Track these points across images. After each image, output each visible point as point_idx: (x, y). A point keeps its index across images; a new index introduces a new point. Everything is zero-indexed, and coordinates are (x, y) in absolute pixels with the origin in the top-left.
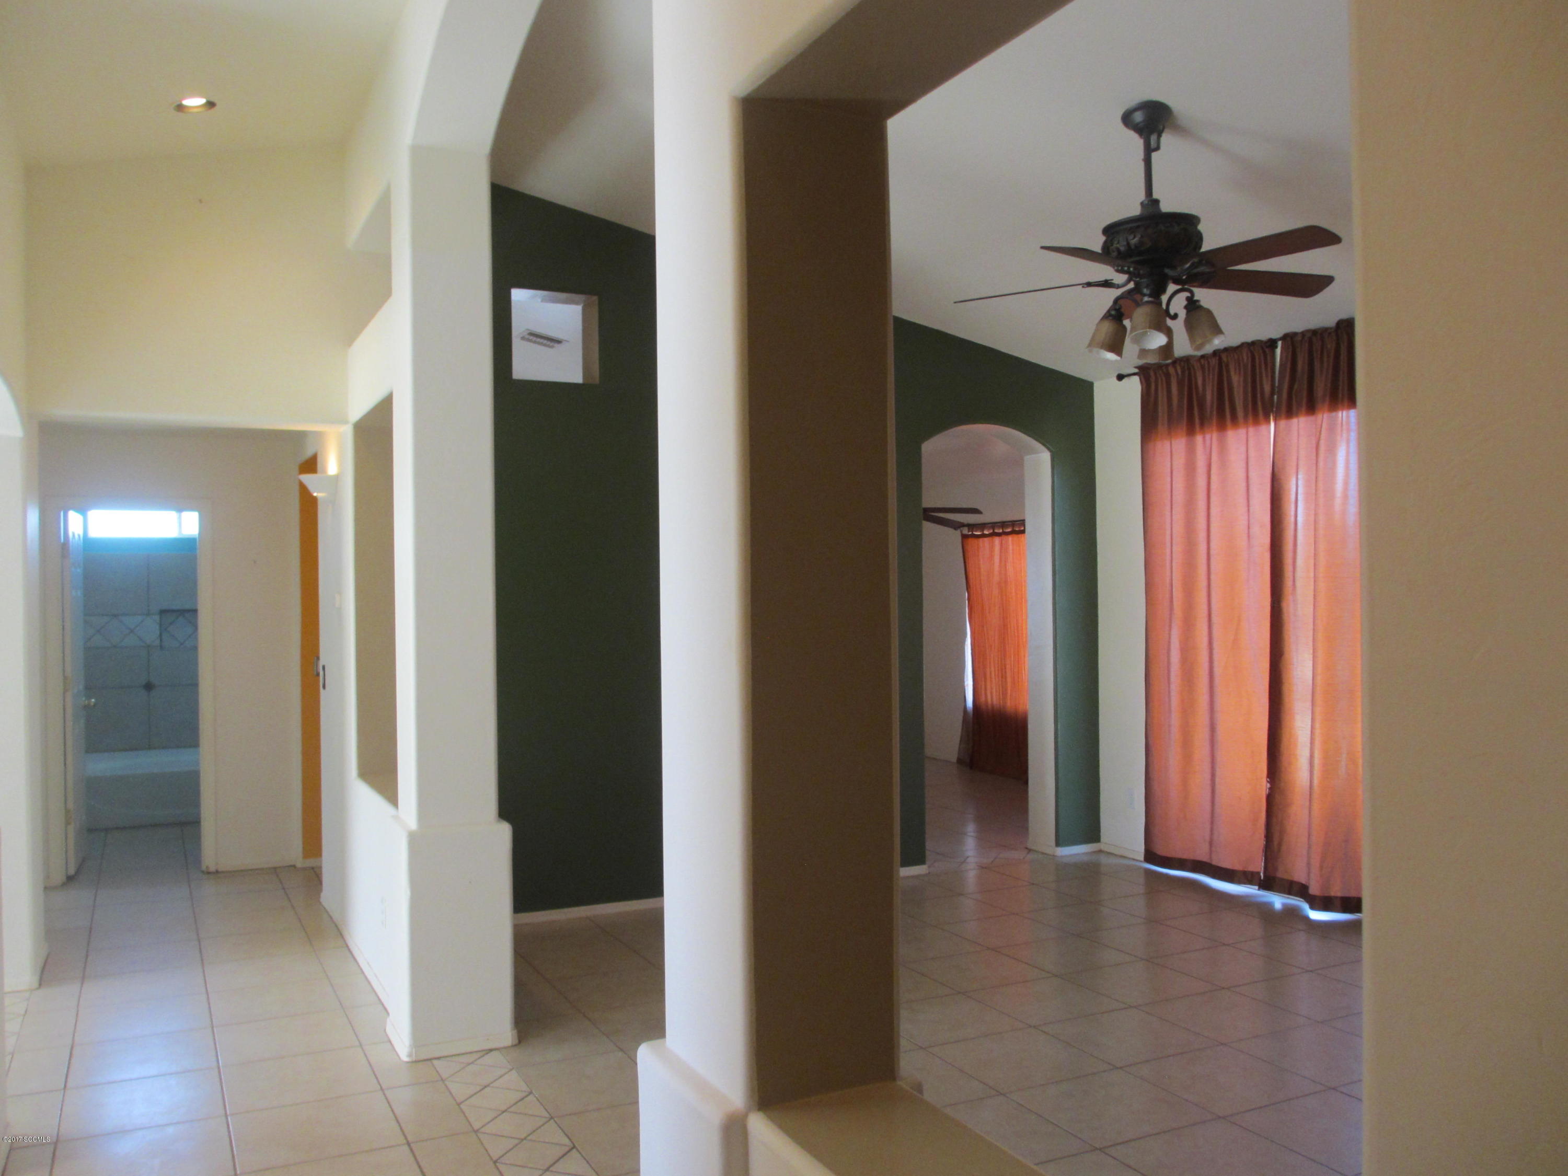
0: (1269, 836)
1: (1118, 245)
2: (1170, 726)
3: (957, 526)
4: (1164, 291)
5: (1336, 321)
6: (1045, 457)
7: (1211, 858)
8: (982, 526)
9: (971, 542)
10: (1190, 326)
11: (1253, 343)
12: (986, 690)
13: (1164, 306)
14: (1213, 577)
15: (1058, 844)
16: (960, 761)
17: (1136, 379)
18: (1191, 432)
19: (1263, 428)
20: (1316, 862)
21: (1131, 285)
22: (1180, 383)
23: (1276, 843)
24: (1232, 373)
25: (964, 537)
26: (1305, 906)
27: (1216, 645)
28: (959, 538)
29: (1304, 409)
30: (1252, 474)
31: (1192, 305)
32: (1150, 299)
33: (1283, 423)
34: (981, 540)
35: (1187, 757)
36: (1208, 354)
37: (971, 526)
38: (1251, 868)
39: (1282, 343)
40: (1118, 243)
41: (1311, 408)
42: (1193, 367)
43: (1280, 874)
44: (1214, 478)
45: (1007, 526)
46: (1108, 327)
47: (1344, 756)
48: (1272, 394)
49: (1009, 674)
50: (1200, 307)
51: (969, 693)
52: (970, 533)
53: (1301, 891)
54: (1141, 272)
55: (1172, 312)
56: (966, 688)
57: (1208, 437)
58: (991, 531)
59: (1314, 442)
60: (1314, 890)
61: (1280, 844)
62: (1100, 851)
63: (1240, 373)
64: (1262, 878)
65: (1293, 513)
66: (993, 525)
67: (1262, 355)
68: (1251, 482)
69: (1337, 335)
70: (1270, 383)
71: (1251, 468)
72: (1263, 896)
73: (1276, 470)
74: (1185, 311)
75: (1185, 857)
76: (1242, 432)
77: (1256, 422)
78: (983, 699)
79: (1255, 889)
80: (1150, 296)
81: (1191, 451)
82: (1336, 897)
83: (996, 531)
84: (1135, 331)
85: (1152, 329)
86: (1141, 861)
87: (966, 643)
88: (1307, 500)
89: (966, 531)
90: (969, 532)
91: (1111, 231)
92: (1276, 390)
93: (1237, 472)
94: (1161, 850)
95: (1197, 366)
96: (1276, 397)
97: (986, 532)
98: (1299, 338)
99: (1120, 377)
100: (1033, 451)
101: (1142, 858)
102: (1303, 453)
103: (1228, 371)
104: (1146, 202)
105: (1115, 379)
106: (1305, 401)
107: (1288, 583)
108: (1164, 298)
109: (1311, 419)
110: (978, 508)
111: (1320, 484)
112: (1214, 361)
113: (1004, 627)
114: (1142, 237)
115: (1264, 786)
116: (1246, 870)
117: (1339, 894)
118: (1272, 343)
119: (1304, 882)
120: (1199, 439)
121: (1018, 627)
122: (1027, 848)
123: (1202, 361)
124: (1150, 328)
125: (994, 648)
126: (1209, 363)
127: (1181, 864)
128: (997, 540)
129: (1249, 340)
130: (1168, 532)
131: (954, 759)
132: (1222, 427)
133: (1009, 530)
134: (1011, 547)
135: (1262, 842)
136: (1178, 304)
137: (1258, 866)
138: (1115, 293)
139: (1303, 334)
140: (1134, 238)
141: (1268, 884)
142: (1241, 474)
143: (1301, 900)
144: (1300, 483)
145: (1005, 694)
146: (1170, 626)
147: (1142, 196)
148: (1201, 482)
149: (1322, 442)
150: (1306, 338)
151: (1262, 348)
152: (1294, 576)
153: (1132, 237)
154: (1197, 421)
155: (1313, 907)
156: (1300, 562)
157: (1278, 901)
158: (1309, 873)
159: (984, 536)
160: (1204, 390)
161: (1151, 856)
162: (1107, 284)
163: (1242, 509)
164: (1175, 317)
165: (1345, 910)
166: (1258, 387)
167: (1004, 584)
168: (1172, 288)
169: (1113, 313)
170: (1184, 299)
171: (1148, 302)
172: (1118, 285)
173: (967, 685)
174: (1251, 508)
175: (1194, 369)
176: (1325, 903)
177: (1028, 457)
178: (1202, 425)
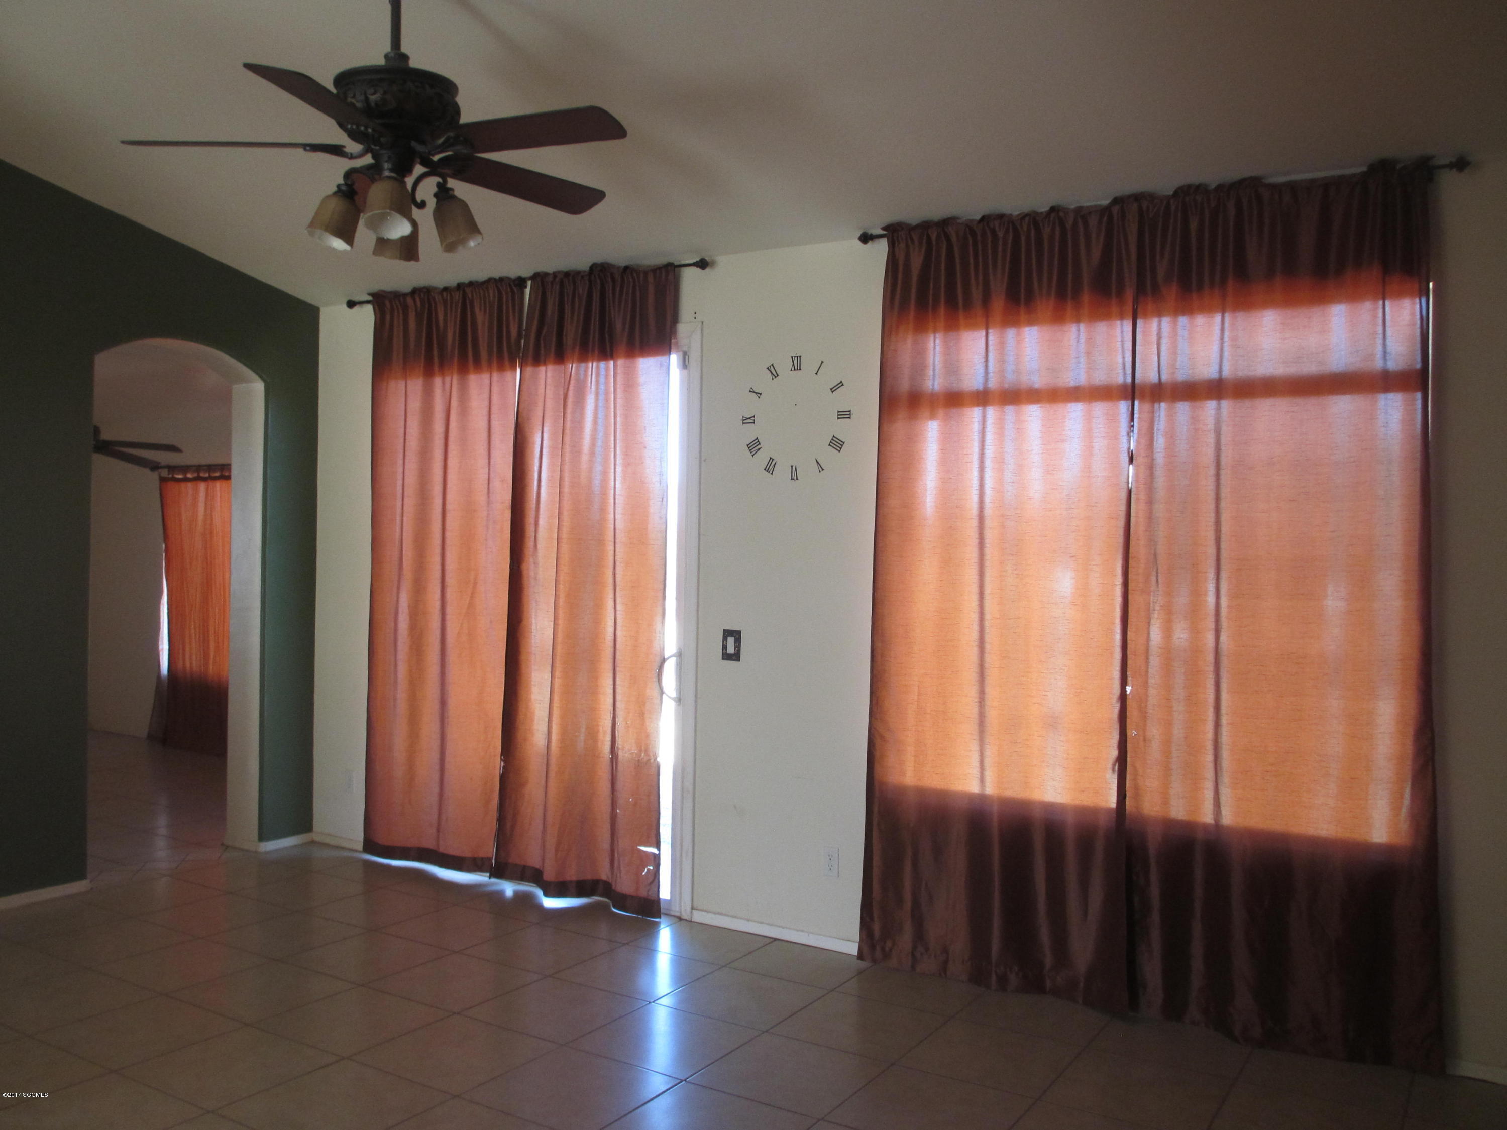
0: (501, 819)
1: (353, 101)
2: (395, 700)
3: (155, 466)
4: (409, 171)
5: (590, 264)
6: (259, 387)
7: (438, 845)
8: (185, 469)
9: (172, 487)
10: (440, 217)
11: (501, 279)
12: (184, 655)
13: (409, 186)
14: (448, 534)
15: (262, 837)
16: (150, 737)
17: (369, 309)
18: (429, 373)
19: (508, 374)
20: (551, 842)
21: (368, 159)
22: (419, 316)
23: (509, 825)
24: (477, 310)
25: (163, 480)
26: (539, 893)
27: (449, 609)
28: (157, 483)
29: (552, 355)
30: (495, 423)
31: (443, 194)
32: (393, 175)
33: (529, 370)
34: (183, 485)
35: (414, 735)
36: (450, 287)
37: (172, 468)
38: (482, 854)
39: (532, 282)
40: (354, 97)
41: (560, 357)
42: (434, 299)
43: (514, 859)
44: (453, 424)
45: (215, 471)
46: (336, 205)
47: (583, 730)
48: (520, 336)
49: (212, 638)
50: (454, 197)
51: (164, 659)
52: (170, 476)
53: (535, 876)
54: (383, 140)
55: (419, 199)
56: (161, 653)
57: (448, 379)
58: (196, 475)
59: (562, 393)
60: (549, 875)
61: (513, 827)
62: (313, 842)
63: (485, 311)
64: (494, 866)
65: (536, 468)
66: (198, 468)
67: (510, 294)
68: (493, 431)
69: (590, 281)
70: (516, 326)
71: (493, 417)
72: (493, 884)
73: (520, 420)
74: (435, 200)
75: (409, 845)
76: (485, 377)
77: (501, 368)
78: (180, 665)
79: (485, 876)
80: (391, 170)
81: (428, 393)
82: (571, 882)
83: (202, 475)
84: (372, 211)
85: (393, 210)
86: (360, 852)
87: (162, 602)
88: (552, 455)
89: (165, 473)
90: (169, 474)
91: (344, 79)
92: (524, 333)
93: (478, 421)
94: (382, 839)
95: (438, 298)
96: (523, 341)
97: (189, 476)
98: (550, 279)
99: (351, 304)
100: (242, 380)
101: (360, 847)
102: (549, 403)
103: (472, 307)
104: (392, 55)
105: (345, 306)
106: (553, 349)
107: (529, 543)
108: (410, 181)
109: (557, 367)
110: (179, 446)
111: (567, 439)
112: (457, 296)
113: (208, 584)
114: (385, 93)
115: (497, 765)
116: (476, 856)
117: (574, 878)
118: (521, 282)
119: (538, 867)
120: (438, 381)
121: (224, 586)
122: (223, 844)
123: (445, 294)
124: (391, 209)
125: (196, 607)
126: (451, 295)
127: (404, 853)
128: (202, 486)
129: (497, 274)
130: (400, 483)
131: (143, 732)
132: (463, 370)
133: (217, 474)
134: (218, 494)
135: (494, 825)
136: (427, 190)
137: (490, 850)
138: (345, 165)
139: (555, 275)
140: (374, 94)
141: (499, 872)
142: (483, 424)
143: (535, 885)
144: (546, 436)
145: (206, 656)
146: (399, 588)
147: (387, 47)
148: (438, 428)
149: (571, 393)
150: (557, 280)
151: (510, 285)
152: (535, 537)
153: (372, 91)
154: (436, 360)
155: (546, 895)
156: (542, 522)
157: (509, 889)
158: (543, 860)
159: (186, 480)
160: (445, 327)
161: (370, 846)
162: (336, 150)
163: (482, 461)
164: (422, 205)
165: (579, 895)
166: (505, 329)
167: (209, 534)
168: (419, 169)
169: (344, 188)
170: (435, 184)
171: (389, 178)
172: (351, 154)
173: (162, 649)
174: (492, 460)
175: (435, 304)
176: (558, 889)
177: (236, 386)
178: (442, 365)
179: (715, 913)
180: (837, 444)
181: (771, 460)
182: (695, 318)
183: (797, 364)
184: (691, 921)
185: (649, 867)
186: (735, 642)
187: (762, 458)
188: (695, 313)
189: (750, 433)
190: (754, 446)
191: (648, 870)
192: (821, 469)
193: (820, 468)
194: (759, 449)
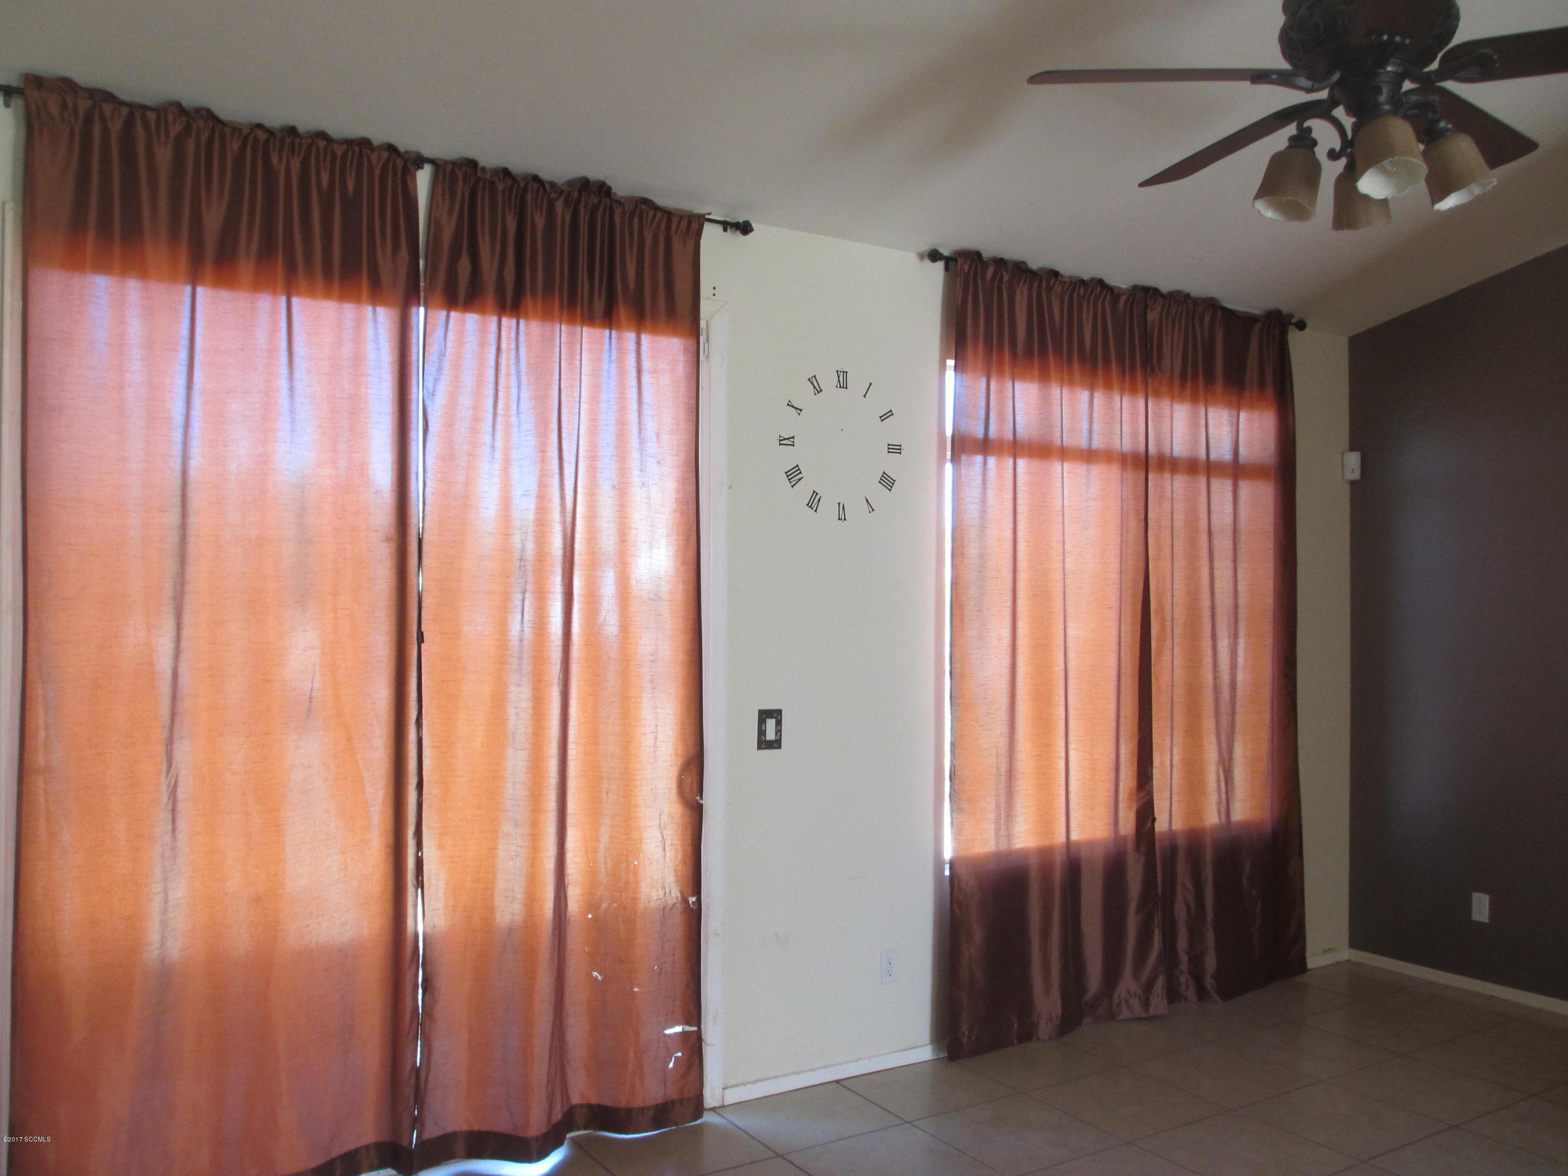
179: (754, 1082)
180: (887, 482)
181: (815, 494)
182: (714, 295)
183: (842, 379)
184: (723, 1106)
185: (675, 1055)
186: (776, 726)
187: (803, 491)
188: (714, 288)
189: (787, 458)
190: (794, 475)
191: (677, 1058)
192: (871, 510)
193: (870, 508)
194: (800, 479)
